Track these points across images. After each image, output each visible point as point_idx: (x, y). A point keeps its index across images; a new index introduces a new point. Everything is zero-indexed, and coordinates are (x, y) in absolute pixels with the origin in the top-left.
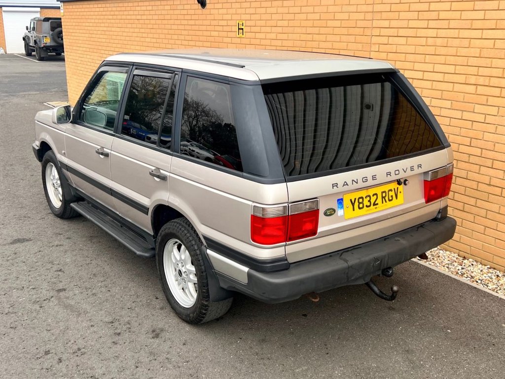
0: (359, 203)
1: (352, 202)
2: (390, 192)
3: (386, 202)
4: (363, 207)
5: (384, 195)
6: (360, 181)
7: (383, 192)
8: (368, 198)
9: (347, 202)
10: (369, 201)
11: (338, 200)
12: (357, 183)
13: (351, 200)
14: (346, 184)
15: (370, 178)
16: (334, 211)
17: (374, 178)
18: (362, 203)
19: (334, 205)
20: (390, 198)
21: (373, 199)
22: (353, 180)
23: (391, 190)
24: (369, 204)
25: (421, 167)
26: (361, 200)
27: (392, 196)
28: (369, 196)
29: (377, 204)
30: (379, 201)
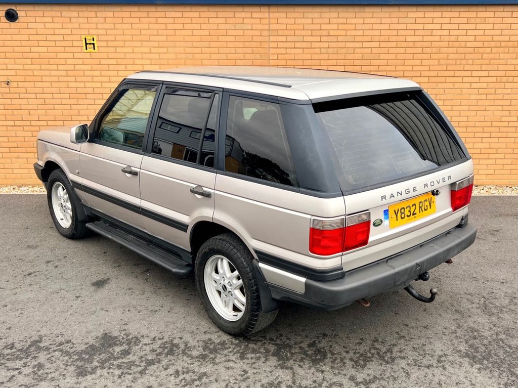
0: (402, 213)
1: (395, 212)
2: (425, 202)
3: (422, 211)
4: (405, 217)
5: (421, 205)
6: (404, 193)
7: (420, 203)
8: (409, 208)
9: (391, 213)
10: (410, 211)
11: (385, 211)
12: (401, 194)
13: (395, 211)
14: (392, 196)
15: (411, 190)
16: (382, 221)
17: (414, 190)
18: (404, 213)
19: (382, 216)
20: (426, 208)
21: (412, 209)
22: (398, 192)
23: (426, 200)
24: (409, 214)
25: (450, 178)
26: (403, 211)
27: (427, 206)
28: (409, 207)
29: (416, 214)
30: (417, 211)
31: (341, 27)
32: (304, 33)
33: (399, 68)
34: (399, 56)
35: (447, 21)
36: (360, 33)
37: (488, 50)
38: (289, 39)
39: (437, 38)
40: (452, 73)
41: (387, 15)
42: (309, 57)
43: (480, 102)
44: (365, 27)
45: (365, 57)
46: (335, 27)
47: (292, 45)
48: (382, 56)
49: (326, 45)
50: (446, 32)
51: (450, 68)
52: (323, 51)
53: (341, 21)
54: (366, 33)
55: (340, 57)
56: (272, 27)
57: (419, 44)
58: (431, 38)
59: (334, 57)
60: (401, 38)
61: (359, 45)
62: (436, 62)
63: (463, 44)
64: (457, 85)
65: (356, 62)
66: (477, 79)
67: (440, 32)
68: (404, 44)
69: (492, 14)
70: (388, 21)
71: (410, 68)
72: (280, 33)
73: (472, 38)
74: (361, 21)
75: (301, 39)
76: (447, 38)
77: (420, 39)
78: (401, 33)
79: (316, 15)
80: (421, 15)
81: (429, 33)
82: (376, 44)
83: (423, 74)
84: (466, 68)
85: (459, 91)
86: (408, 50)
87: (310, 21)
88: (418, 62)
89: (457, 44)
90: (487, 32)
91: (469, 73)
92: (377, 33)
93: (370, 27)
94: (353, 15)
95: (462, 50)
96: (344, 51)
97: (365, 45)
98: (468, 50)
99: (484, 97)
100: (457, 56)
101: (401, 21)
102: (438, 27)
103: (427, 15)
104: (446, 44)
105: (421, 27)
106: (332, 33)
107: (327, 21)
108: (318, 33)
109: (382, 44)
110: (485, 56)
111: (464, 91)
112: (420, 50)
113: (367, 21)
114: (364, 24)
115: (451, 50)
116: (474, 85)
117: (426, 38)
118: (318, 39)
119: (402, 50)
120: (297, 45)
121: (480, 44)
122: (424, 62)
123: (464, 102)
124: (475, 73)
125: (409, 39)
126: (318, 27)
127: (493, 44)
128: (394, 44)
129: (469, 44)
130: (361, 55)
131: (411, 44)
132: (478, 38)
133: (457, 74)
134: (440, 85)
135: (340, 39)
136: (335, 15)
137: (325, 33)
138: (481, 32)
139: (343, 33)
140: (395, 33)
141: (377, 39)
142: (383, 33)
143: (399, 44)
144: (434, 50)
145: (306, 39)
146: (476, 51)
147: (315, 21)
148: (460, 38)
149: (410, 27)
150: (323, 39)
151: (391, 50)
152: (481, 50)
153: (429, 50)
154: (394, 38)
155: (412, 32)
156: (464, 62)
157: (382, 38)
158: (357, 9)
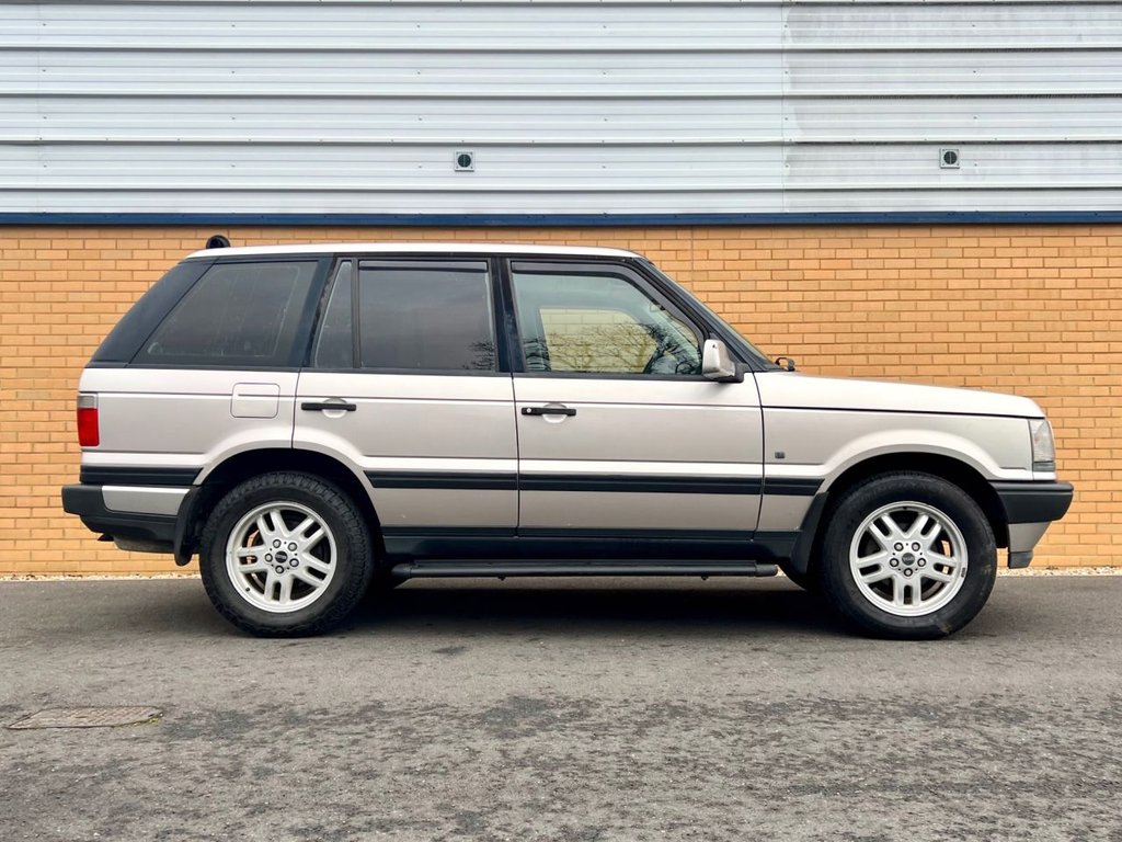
31: (825, 264)
32: (756, 275)
33: (938, 337)
34: (937, 316)
35: (1021, 252)
36: (862, 274)
37: (1103, 304)
38: (730, 286)
39: (1006, 284)
40: (1039, 347)
41: (911, 243)
42: (766, 317)
43: (1099, 401)
44: (869, 264)
45: (873, 317)
46: (815, 264)
47: (735, 296)
48: (905, 316)
49: (798, 297)
50: (1021, 273)
51: (1034, 337)
52: (794, 306)
53: (825, 253)
54: (872, 274)
55: (825, 317)
56: (698, 265)
57: (972, 294)
58: (994, 284)
59: (815, 317)
60: (937, 284)
61: (861, 295)
62: (1008, 326)
63: (1055, 294)
64: (1051, 369)
65: (857, 327)
66: (1088, 358)
67: (1010, 273)
68: (945, 294)
69: (1102, 241)
70: (912, 253)
71: (959, 337)
72: (713, 275)
73: (1070, 283)
74: (862, 253)
75: (751, 285)
76: (1024, 283)
77: (975, 284)
78: (937, 273)
79: (780, 244)
80: (973, 242)
81: (990, 273)
82: (893, 295)
83: (986, 348)
84: (1066, 336)
85: (1057, 380)
86: (953, 305)
87: (767, 254)
88: (975, 326)
89: (1043, 294)
90: (1096, 273)
91: (1072, 347)
92: (894, 274)
93: (879, 263)
94: (846, 243)
95: (1052, 304)
96: (832, 306)
97: (872, 295)
98: (1065, 304)
99: (1106, 391)
100: (1046, 315)
101: (936, 253)
102: (1006, 263)
103: (984, 242)
104: (1023, 294)
105: (974, 263)
106: (808, 275)
107: (799, 254)
108: (784, 275)
109: (904, 295)
110: (1098, 315)
111: (1067, 380)
112: (975, 305)
113: (873, 253)
114: (868, 258)
115: (1033, 304)
116: (1084, 369)
117: (984, 284)
118: (783, 285)
119: (942, 305)
120: (745, 297)
121: (1087, 294)
122: (986, 327)
123: (1067, 401)
124: (1083, 347)
125: (954, 284)
126: (783, 264)
127: (1110, 293)
128: (926, 295)
129: (1065, 294)
130: (865, 314)
131: (958, 295)
132: (1081, 283)
133: (1050, 347)
134: (1019, 369)
135: (824, 285)
136: (813, 243)
137: (797, 275)
138: (1087, 273)
139: (830, 274)
140: (926, 273)
141: (893, 284)
142: (904, 274)
143: (936, 295)
144: (1002, 304)
145: (760, 285)
146: (1081, 307)
147: (777, 254)
148: (1048, 283)
149: (954, 263)
150: (793, 285)
151: (921, 305)
152: (1091, 304)
153: (992, 305)
154: (926, 284)
155: (959, 273)
156: (1060, 326)
157: (903, 284)
158: (854, 233)
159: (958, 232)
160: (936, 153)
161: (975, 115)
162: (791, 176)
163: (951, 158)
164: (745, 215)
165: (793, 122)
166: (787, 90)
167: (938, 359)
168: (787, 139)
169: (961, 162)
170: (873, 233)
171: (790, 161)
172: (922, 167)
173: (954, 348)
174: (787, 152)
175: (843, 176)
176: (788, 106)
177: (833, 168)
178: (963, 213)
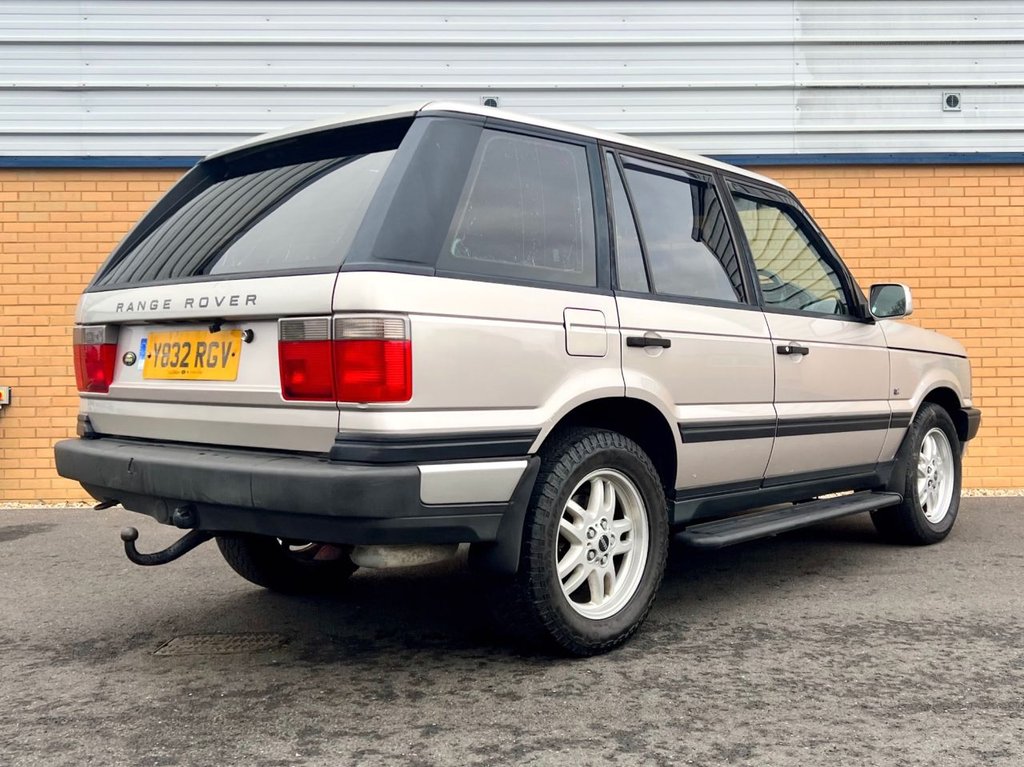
31: (834, 203)
33: (940, 272)
34: (940, 252)
35: (1019, 191)
36: (869, 212)
39: (1005, 221)
41: (915, 182)
44: (876, 202)
45: (879, 253)
48: (909, 252)
50: (1019, 211)
54: (879, 212)
57: (971, 231)
58: (993, 221)
60: (940, 221)
61: (868, 233)
62: (1006, 261)
68: (947, 231)
70: (916, 192)
71: (960, 272)
74: (870, 193)
76: (1020, 220)
77: (975, 221)
78: (939, 212)
80: (973, 182)
81: (990, 211)
82: (898, 232)
83: (985, 282)
86: (956, 242)
88: (974, 261)
92: (899, 212)
93: (885, 202)
94: (855, 183)
96: (841, 242)
97: (879, 232)
101: (939, 192)
102: (1005, 201)
103: (984, 181)
109: (909, 232)
112: (976, 241)
113: (880, 192)
114: (875, 197)
117: (984, 221)
119: (945, 241)
122: (985, 262)
125: (955, 222)
128: (929, 232)
130: (871, 250)
131: (960, 232)
134: (1016, 302)
135: (833, 223)
136: (823, 183)
139: (839, 213)
140: (930, 212)
141: (898, 222)
142: (909, 212)
143: (939, 232)
144: (1001, 241)
149: (955, 201)
151: (925, 242)
153: (991, 241)
154: (929, 221)
155: (960, 211)
157: (908, 222)
158: (861, 173)
159: (960, 172)
160: (939, 97)
161: (976, 60)
162: (802, 119)
163: (952, 101)
164: (758, 156)
165: (803, 66)
166: (798, 37)
167: (940, 293)
168: (798, 83)
169: (962, 105)
170: (880, 173)
171: (800, 104)
172: (925, 110)
173: (956, 282)
174: (797, 96)
175: (851, 118)
176: (799, 52)
177: (841, 111)
178: (964, 154)
